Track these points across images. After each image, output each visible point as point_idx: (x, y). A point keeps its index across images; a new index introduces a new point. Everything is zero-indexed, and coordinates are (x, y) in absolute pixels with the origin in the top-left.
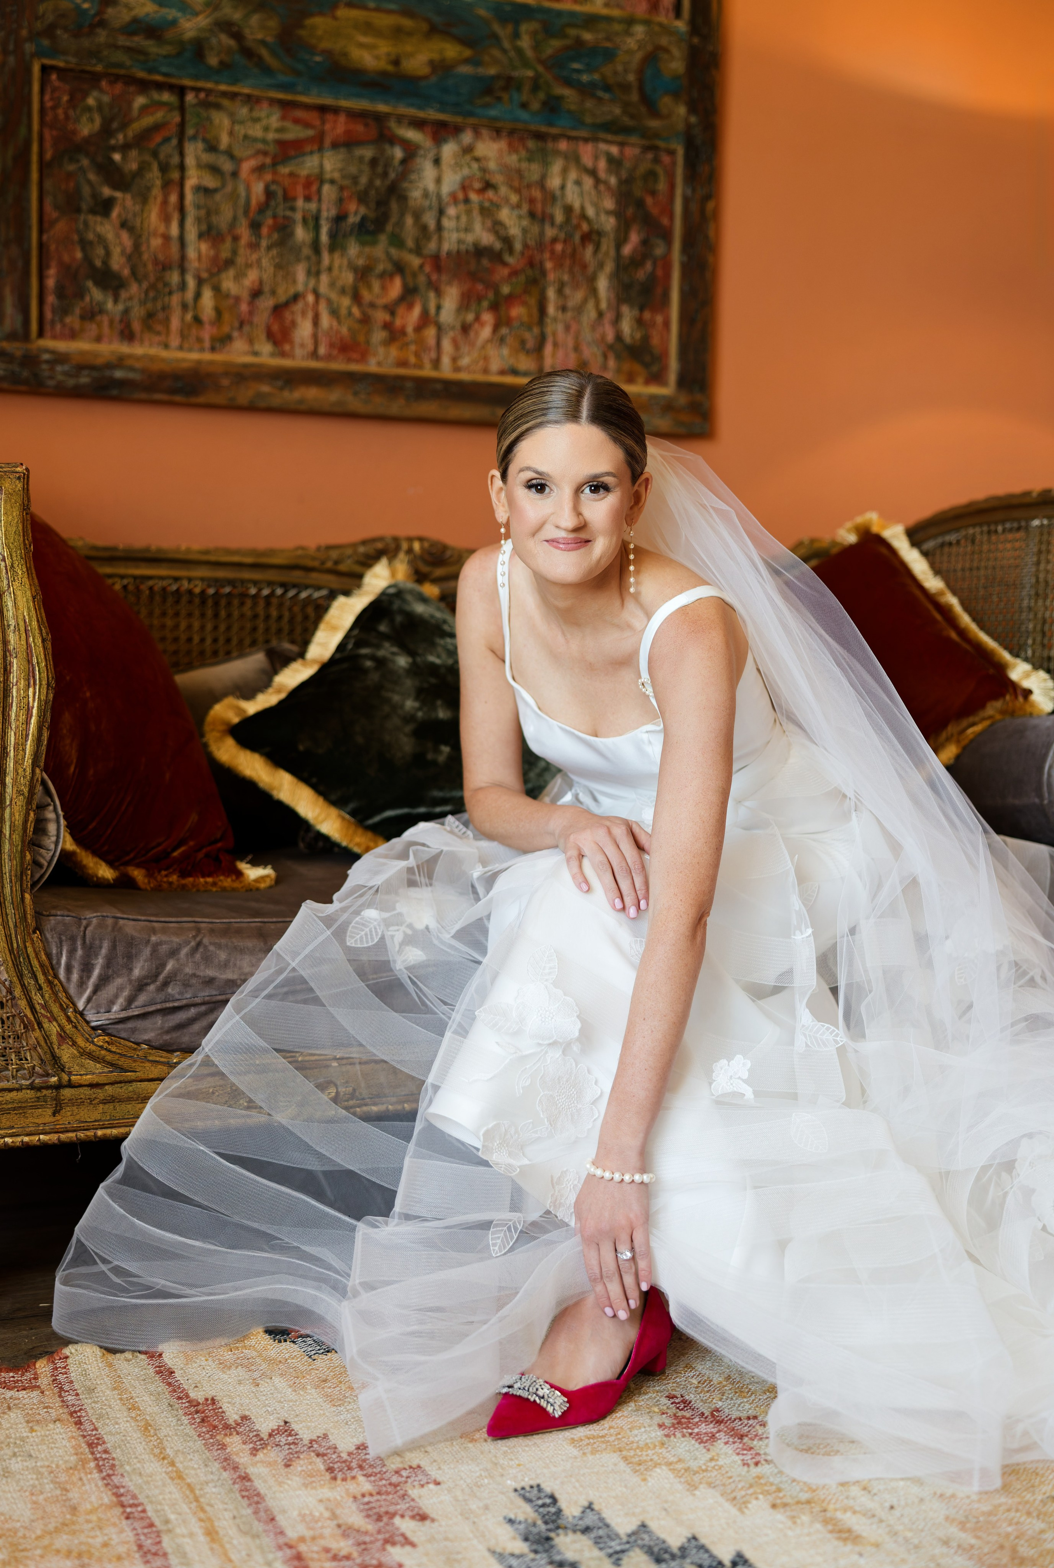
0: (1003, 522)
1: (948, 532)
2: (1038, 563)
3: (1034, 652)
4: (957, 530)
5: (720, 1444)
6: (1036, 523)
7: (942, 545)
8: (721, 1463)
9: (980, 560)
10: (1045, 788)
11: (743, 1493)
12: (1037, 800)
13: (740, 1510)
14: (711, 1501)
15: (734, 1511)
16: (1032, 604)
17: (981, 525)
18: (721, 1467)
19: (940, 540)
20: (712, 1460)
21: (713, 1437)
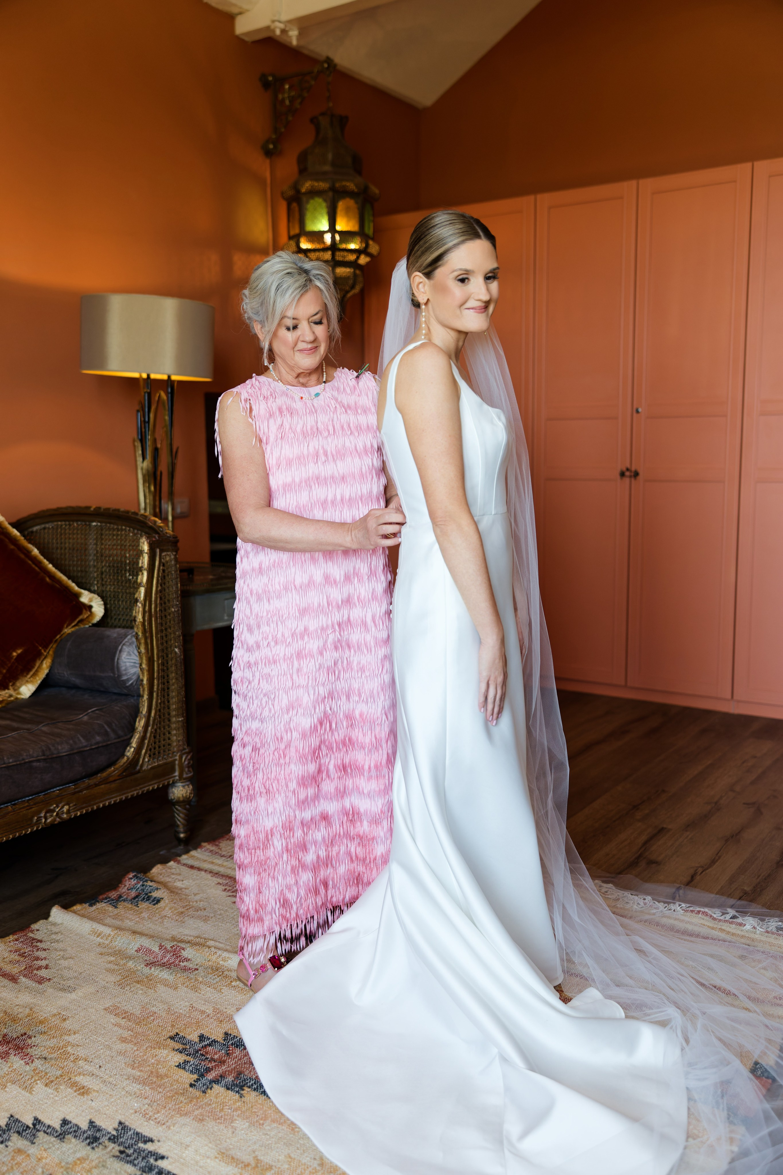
0: (77, 521)
1: (48, 522)
2: (96, 544)
3: (98, 587)
4: (52, 522)
5: (12, 1057)
6: (94, 524)
7: (44, 528)
8: (15, 1067)
9: (65, 539)
10: (116, 669)
11: (29, 1082)
12: (112, 675)
13: (31, 1093)
14: (15, 1092)
15: (27, 1094)
16: (96, 564)
17: (65, 521)
18: (15, 1070)
19: (43, 526)
20: (10, 1067)
21: (7, 1054)
